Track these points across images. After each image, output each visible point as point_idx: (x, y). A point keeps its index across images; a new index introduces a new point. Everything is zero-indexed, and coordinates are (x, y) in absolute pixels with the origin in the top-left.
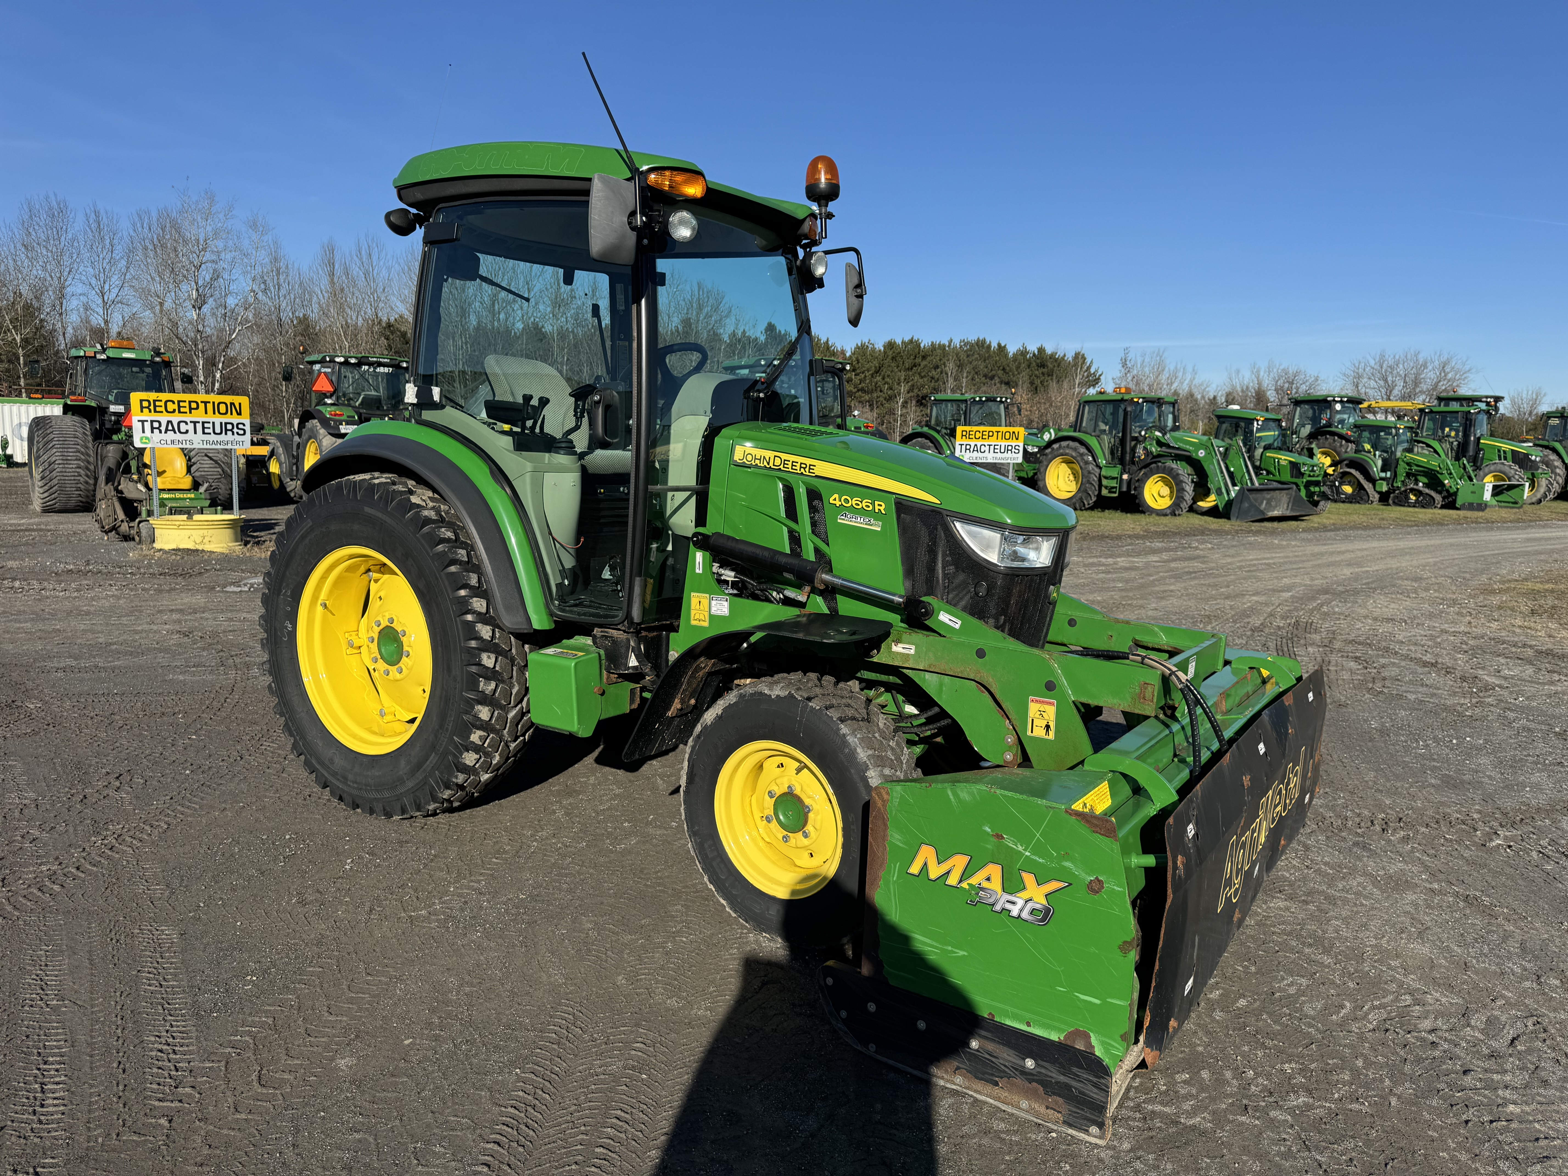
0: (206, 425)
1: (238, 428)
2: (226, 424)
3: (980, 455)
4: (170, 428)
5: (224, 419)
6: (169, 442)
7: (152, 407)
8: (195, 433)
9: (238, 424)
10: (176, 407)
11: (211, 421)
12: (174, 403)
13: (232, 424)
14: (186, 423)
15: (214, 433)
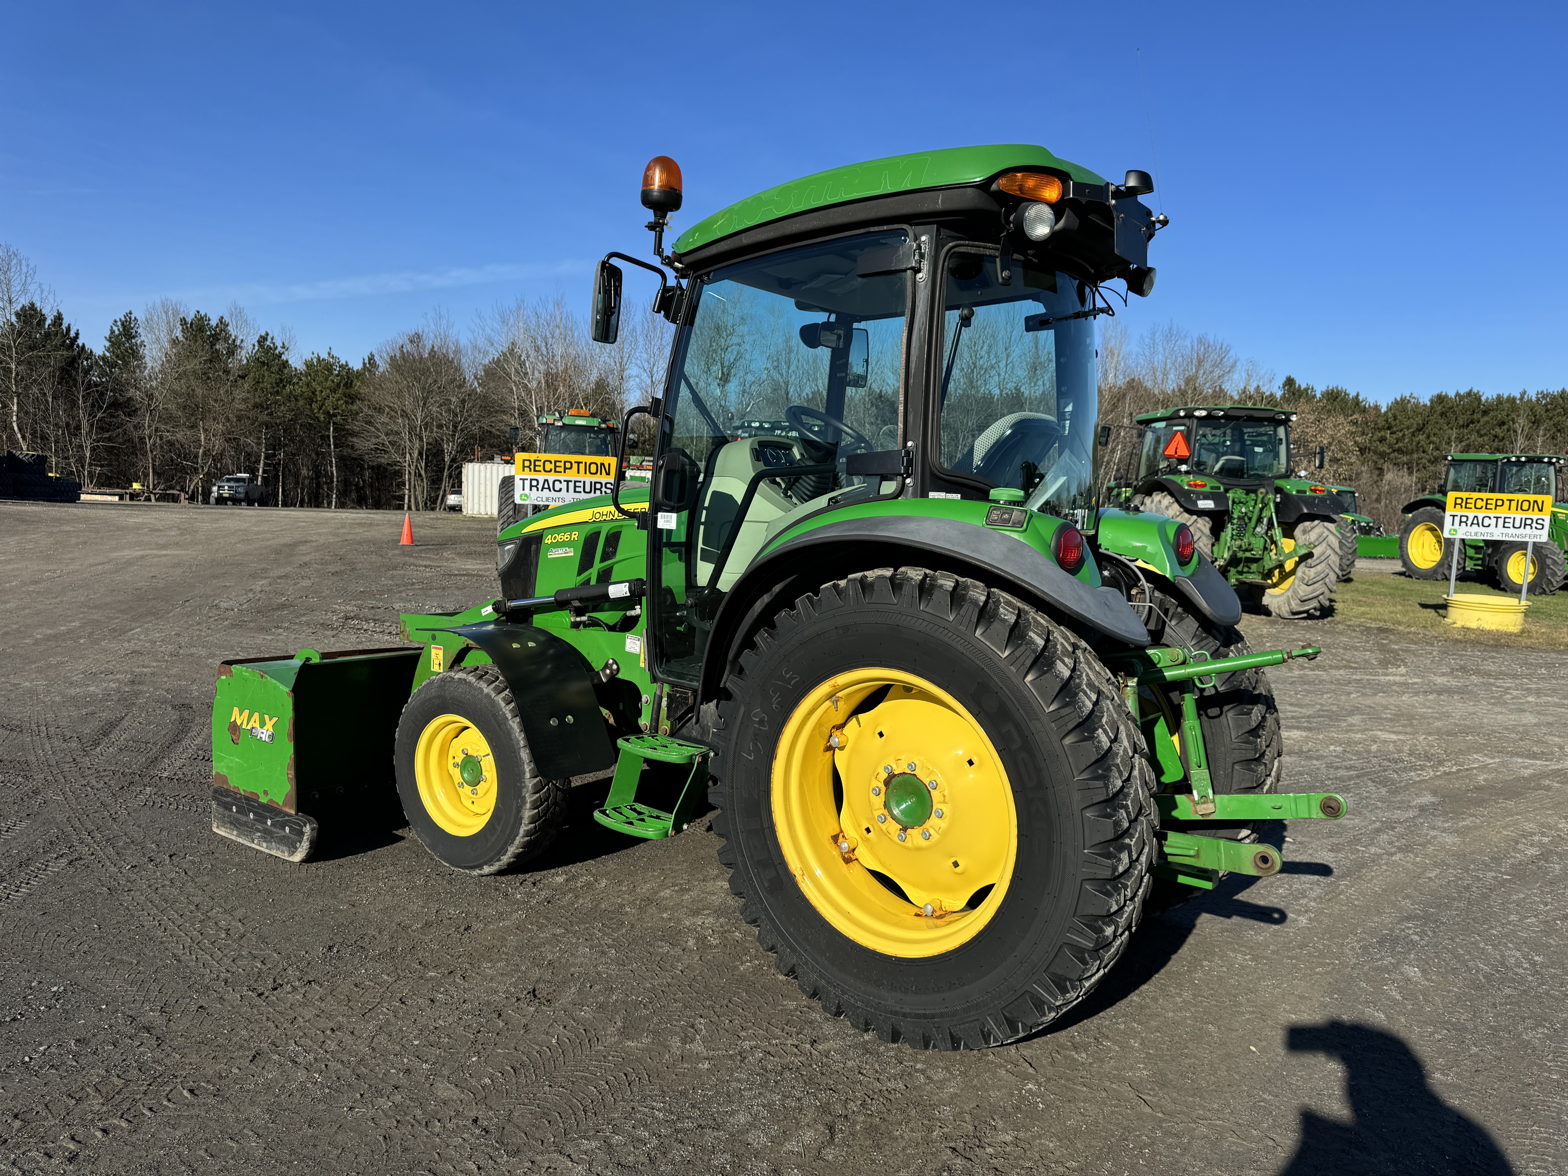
1: (606, 487)
2: (595, 483)
3: (1482, 529)
5: (595, 479)
6: (544, 499)
7: (532, 467)
8: (568, 491)
9: (606, 484)
10: (552, 466)
12: (551, 462)
13: (601, 483)
14: (560, 482)
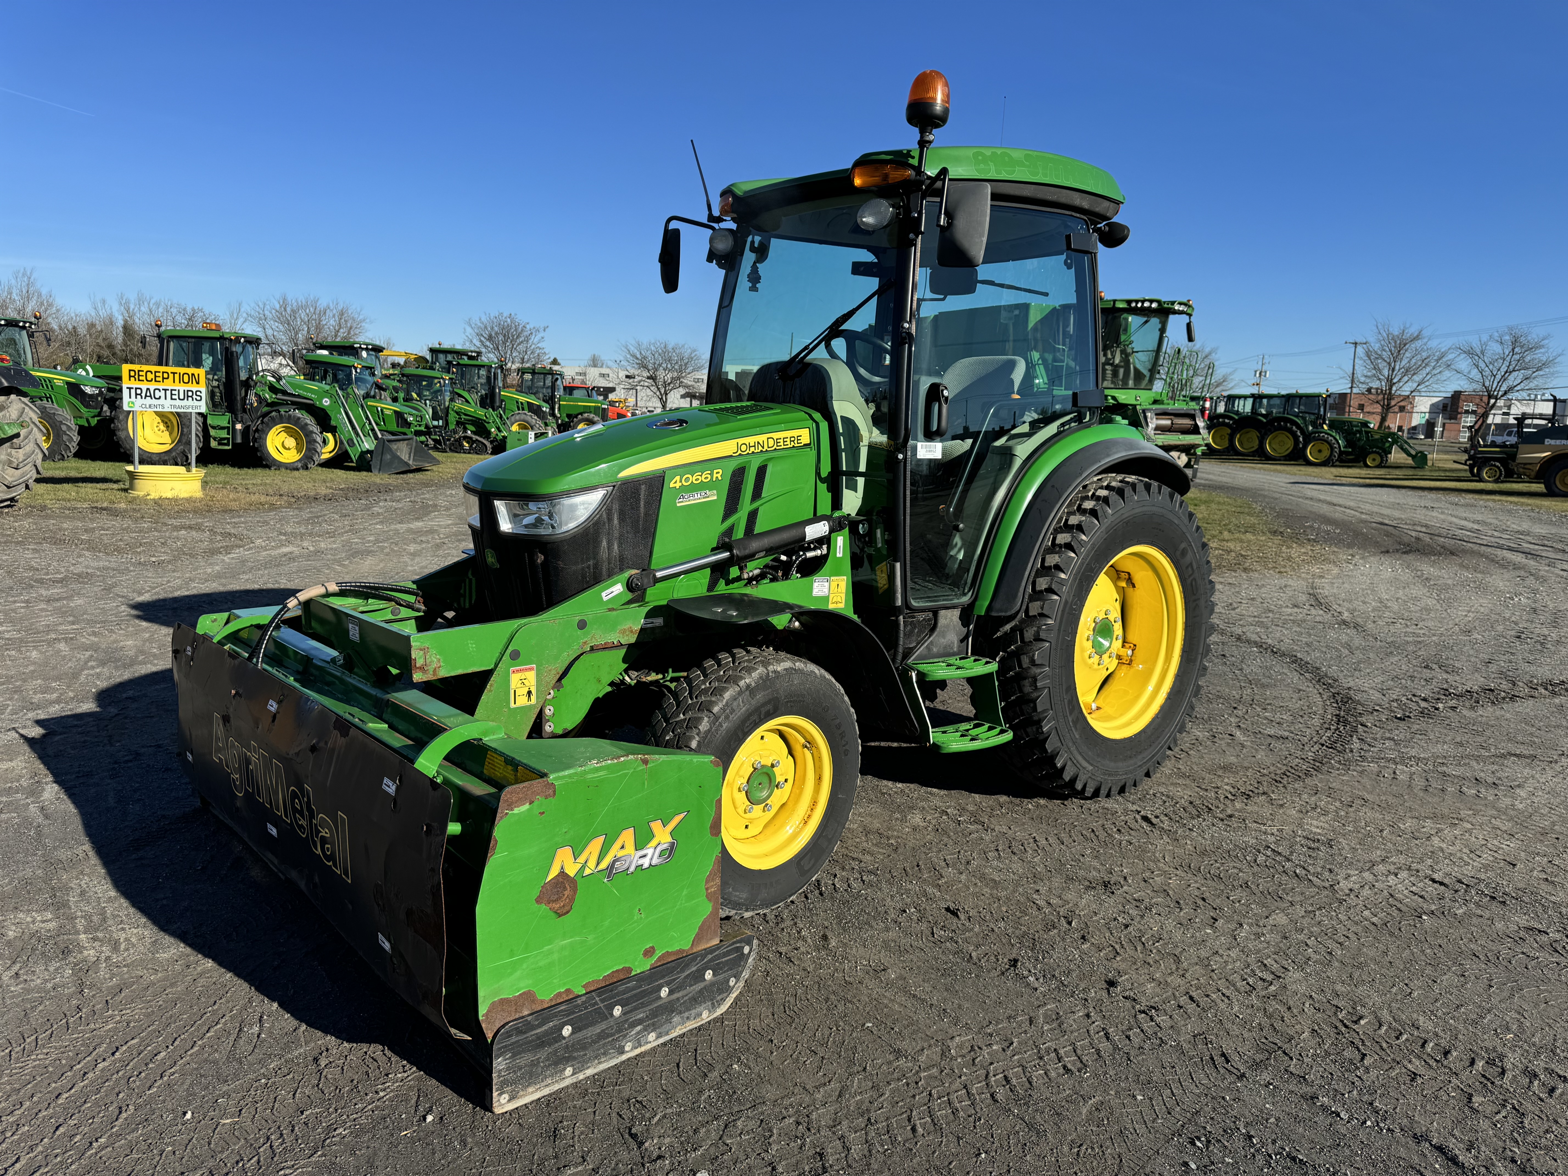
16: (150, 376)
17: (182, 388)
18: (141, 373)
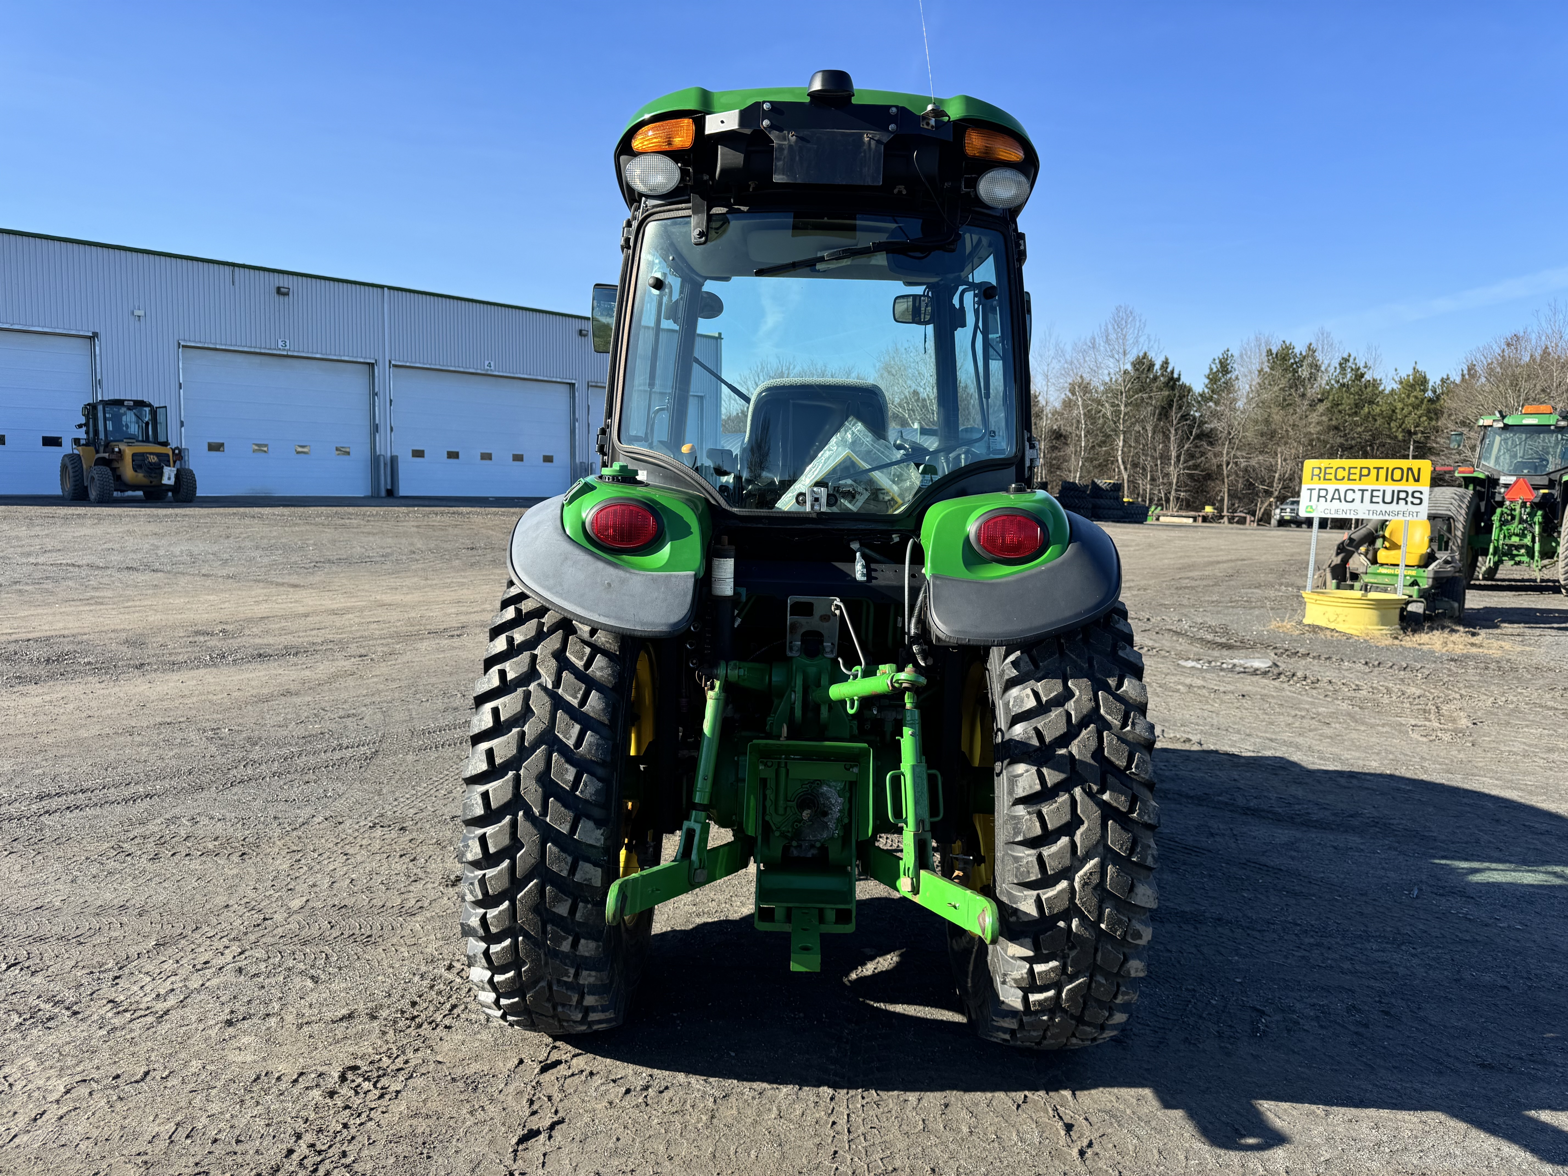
0: (1375, 493)
1: (1413, 497)
2: (1399, 492)
4: (1336, 496)
5: (1397, 487)
6: (1333, 512)
7: (1322, 475)
8: (1362, 502)
9: (1414, 492)
10: (1346, 474)
11: (1382, 488)
12: (1344, 469)
13: (1407, 492)
15: (1384, 502)
16: (1341, 474)
17: (1390, 487)
18: (1328, 471)
